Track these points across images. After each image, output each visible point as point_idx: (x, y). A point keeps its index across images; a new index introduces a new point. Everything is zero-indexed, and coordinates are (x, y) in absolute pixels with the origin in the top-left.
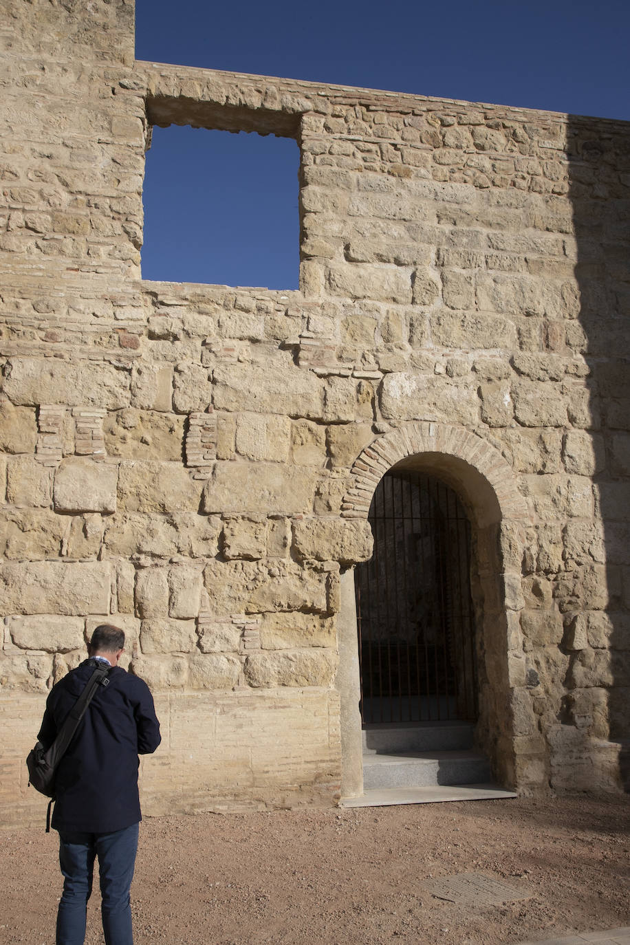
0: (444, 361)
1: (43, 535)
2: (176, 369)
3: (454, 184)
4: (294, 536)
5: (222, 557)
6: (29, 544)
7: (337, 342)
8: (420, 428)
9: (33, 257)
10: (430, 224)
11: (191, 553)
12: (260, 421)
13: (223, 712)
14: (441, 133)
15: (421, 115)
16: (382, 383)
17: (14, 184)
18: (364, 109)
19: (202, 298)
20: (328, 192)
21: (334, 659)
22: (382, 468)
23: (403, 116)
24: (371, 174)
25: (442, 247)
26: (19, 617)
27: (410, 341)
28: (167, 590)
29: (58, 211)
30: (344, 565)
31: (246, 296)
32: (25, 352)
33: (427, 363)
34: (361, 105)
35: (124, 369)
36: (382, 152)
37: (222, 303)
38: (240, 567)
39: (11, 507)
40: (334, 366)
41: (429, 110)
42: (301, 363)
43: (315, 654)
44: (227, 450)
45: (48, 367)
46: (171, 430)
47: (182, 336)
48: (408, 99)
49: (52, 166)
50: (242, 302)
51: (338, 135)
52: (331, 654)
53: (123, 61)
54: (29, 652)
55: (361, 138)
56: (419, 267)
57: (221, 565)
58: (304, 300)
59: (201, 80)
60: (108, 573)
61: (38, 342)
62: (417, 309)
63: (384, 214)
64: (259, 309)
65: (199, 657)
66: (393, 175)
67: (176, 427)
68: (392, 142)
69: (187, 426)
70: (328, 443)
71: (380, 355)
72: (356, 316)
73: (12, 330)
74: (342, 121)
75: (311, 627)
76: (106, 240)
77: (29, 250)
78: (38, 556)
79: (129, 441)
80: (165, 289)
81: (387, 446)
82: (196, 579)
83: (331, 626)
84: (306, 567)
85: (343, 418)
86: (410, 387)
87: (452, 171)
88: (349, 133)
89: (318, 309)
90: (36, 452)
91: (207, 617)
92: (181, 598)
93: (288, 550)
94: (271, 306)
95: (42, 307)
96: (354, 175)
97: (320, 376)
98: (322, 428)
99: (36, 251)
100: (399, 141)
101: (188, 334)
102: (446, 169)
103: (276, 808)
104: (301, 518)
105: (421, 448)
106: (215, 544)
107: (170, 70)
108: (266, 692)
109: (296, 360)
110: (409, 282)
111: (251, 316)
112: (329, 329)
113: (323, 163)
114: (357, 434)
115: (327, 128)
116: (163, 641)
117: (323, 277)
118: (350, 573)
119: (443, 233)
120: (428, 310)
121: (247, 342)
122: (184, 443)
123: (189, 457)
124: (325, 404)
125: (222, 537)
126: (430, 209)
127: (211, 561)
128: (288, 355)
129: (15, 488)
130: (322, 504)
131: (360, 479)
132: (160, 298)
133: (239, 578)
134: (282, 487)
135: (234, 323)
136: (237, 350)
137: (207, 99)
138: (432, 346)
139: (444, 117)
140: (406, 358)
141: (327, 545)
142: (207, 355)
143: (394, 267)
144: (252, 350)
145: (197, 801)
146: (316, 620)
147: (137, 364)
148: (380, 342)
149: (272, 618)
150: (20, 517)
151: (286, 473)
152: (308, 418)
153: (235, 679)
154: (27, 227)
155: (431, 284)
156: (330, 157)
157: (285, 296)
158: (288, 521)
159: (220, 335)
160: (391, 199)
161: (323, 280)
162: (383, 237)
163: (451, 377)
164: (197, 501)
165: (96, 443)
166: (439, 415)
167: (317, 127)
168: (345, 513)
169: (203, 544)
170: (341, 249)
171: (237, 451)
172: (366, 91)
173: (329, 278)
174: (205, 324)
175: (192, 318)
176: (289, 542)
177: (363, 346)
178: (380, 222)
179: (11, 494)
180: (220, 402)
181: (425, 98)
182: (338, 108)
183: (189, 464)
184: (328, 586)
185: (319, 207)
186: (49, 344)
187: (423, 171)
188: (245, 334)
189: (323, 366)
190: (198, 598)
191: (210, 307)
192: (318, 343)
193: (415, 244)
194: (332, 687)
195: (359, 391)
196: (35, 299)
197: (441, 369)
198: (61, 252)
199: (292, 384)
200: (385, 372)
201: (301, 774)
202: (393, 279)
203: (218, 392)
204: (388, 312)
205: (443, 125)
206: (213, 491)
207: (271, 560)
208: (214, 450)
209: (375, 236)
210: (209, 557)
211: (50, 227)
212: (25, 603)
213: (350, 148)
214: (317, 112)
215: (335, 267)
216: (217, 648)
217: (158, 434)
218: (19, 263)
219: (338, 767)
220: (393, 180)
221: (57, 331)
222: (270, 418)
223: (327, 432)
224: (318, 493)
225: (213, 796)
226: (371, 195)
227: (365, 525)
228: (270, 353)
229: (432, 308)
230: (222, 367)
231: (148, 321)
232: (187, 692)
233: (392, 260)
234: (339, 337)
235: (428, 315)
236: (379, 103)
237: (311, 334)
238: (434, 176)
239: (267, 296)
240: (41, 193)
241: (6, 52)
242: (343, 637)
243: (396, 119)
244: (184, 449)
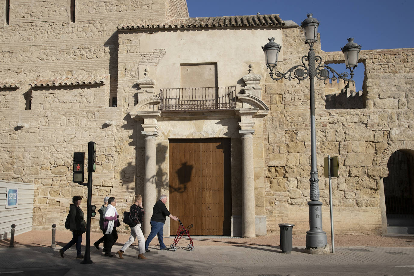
0: (408, 124)
1: (308, 171)
2: (336, 131)
3: (411, 73)
4: (368, 171)
5: (350, 176)
6: (305, 174)
7: (377, 121)
8: (401, 143)
9: (301, 106)
10: (404, 86)
11: (342, 175)
12: (358, 143)
13: (352, 212)
14: (406, 58)
15: (400, 54)
16: (390, 131)
17: (295, 89)
18: (383, 55)
19: (342, 113)
20: (374, 80)
21: (379, 201)
22: (390, 153)
23: (395, 55)
24: (386, 74)
25: (407, 92)
26: (304, 190)
27: (398, 119)
28: (337, 184)
29: (306, 94)
30: (381, 178)
31: (353, 111)
32: (301, 129)
33: (403, 125)
34: (382, 54)
35: (324, 132)
36: (389, 67)
37: (346, 113)
38: (354, 178)
39: (300, 165)
40: (377, 128)
41: (403, 52)
42: (368, 128)
43: (374, 199)
44: (350, 151)
45: (306, 133)
46: (336, 146)
47: (337, 123)
48: (396, 50)
49: (303, 83)
50: (352, 113)
51: (376, 64)
52: (378, 199)
53: (318, 53)
54: (307, 198)
55: (383, 64)
56: (400, 99)
57: (349, 178)
58: (368, 111)
59: (338, 55)
60: (323, 180)
61: (303, 127)
62: (400, 110)
63: (390, 85)
64: (356, 115)
65: (345, 199)
66: (392, 73)
67: (337, 145)
68: (392, 63)
69: (339, 145)
70: (375, 147)
71: (389, 124)
72: (383, 114)
73: (297, 124)
74: (377, 59)
75: (372, 193)
76: (317, 100)
77: (300, 104)
78: (307, 176)
79: (326, 149)
80: (332, 111)
81: (392, 148)
82: (344, 181)
83: (378, 192)
84: (371, 178)
85: (379, 141)
86: (398, 132)
87: (410, 69)
88: (379, 63)
89: (372, 113)
90: (305, 153)
91: (346, 190)
92: (340, 186)
93: (366, 174)
94: (359, 113)
95: (304, 118)
96: (381, 75)
97: (373, 131)
98: (374, 144)
99: (301, 105)
100: (394, 63)
101: (339, 122)
102: (408, 69)
103: (366, 234)
104: (369, 167)
105: (401, 148)
106: (348, 173)
107: (330, 53)
108: (362, 208)
109: (366, 127)
110: (397, 103)
111: (354, 116)
112: (375, 118)
113: (372, 72)
114: (383, 145)
115: (373, 62)
116: (336, 195)
117: (373, 104)
118: (382, 179)
119: (407, 88)
120: (403, 110)
121: (354, 123)
122: (339, 149)
123: (341, 153)
124: (374, 138)
125: (350, 171)
126: (403, 81)
127: (347, 177)
128: (364, 126)
129: (301, 161)
130: (374, 163)
131: (384, 156)
132: (331, 114)
133: (354, 181)
134: (364, 159)
135: (350, 118)
136: (351, 125)
137: (340, 60)
138: (404, 120)
139: (407, 54)
140: (397, 124)
141: (376, 173)
142: (343, 127)
143: (393, 99)
144: (355, 125)
145: (347, 232)
146: (374, 191)
147: (327, 131)
148: (389, 120)
149: (362, 191)
150: (302, 167)
151: (365, 155)
152: (370, 141)
153: (354, 205)
154: (299, 99)
155: (404, 103)
156: (374, 70)
157: (363, 110)
158: (366, 167)
159: (346, 122)
160: (392, 80)
161: (373, 105)
162: (389, 91)
163: (410, 128)
164: (343, 163)
165: (318, 150)
166: (406, 139)
167: (370, 63)
168: (381, 165)
169: (345, 173)
170: (378, 96)
171: (352, 151)
172: (384, 50)
173: (374, 104)
174: (343, 119)
175: (339, 118)
176: (366, 172)
177: (385, 122)
178: (389, 87)
179: (300, 163)
180: (347, 139)
181: (402, 49)
182: (376, 56)
183: (341, 154)
184: (377, 183)
185: (371, 85)
186: (306, 127)
187: (401, 71)
188: (353, 121)
189: (374, 128)
190: (344, 186)
191: (344, 115)
192: (372, 122)
193: (399, 92)
194: (379, 207)
195: (383, 134)
196: (302, 116)
197: (407, 127)
198: (307, 104)
199: (366, 133)
200: (391, 128)
201: (372, 227)
202: (392, 103)
203: (347, 136)
204: (391, 112)
205: (407, 56)
206: (347, 161)
207: (362, 177)
208: (347, 151)
209: (387, 91)
210: (346, 176)
211: (304, 98)
212: (305, 187)
213: (380, 67)
214: (370, 58)
215: (376, 101)
216: (349, 197)
217: (333, 147)
218: (298, 108)
219: (381, 226)
220: (392, 74)
221: (307, 124)
222: (360, 142)
223: (375, 144)
224: (373, 160)
225: (351, 231)
226: (386, 80)
227: (386, 168)
228: (360, 125)
229: (404, 110)
230: (348, 130)
231: (329, 119)
232: (343, 207)
233: (392, 97)
234: (378, 120)
235: (403, 112)
236: (388, 53)
237: (371, 120)
238: (405, 72)
239: (358, 111)
240: (301, 90)
241: (291, 56)
242: (381, 195)
243: (393, 56)
244: (339, 151)
